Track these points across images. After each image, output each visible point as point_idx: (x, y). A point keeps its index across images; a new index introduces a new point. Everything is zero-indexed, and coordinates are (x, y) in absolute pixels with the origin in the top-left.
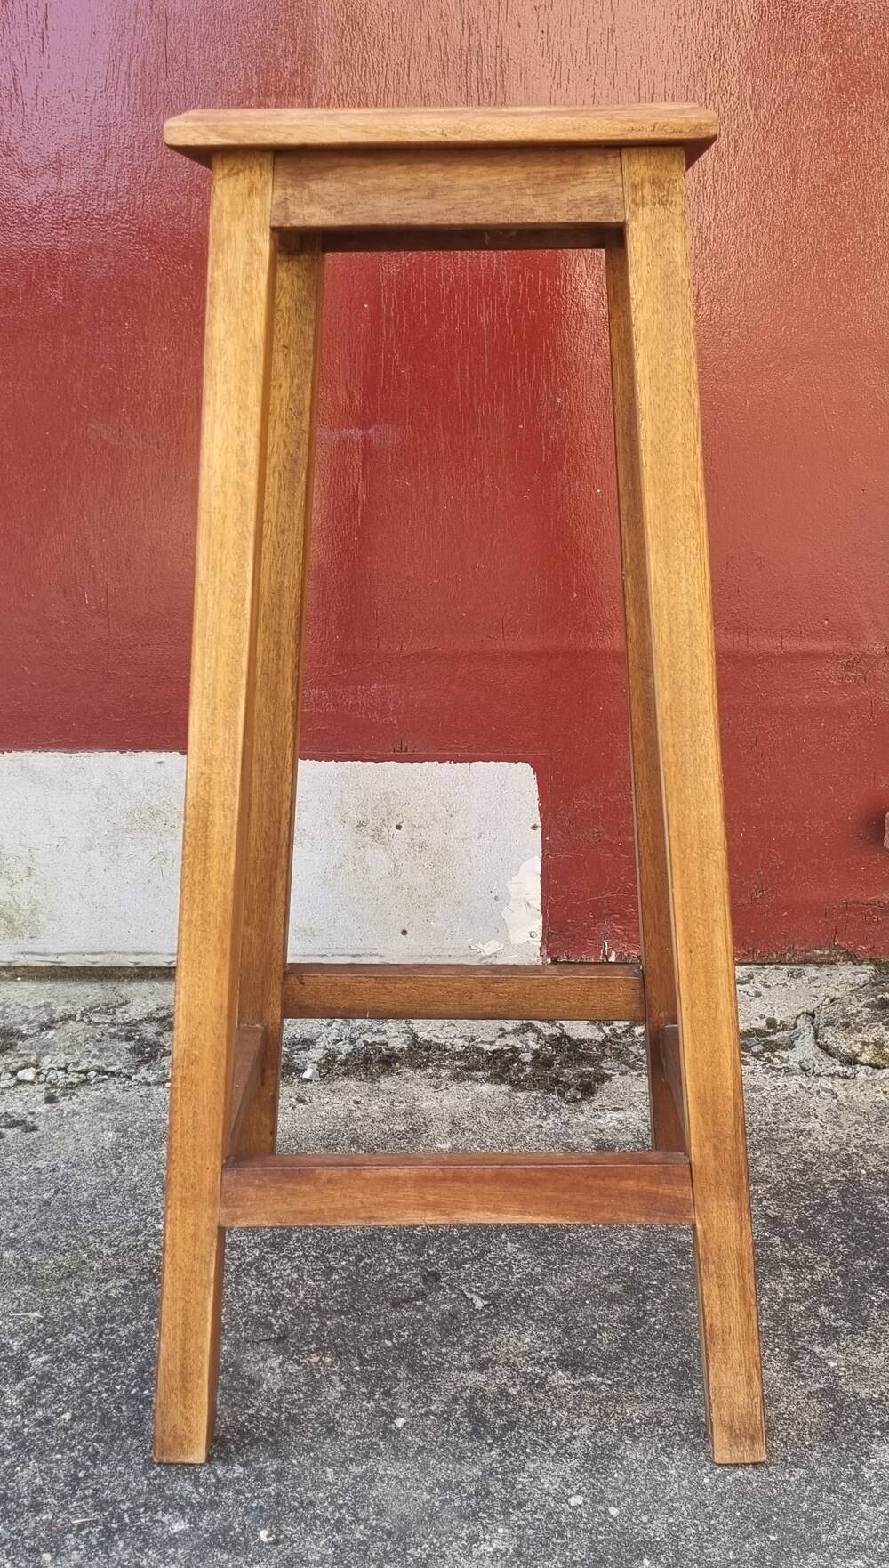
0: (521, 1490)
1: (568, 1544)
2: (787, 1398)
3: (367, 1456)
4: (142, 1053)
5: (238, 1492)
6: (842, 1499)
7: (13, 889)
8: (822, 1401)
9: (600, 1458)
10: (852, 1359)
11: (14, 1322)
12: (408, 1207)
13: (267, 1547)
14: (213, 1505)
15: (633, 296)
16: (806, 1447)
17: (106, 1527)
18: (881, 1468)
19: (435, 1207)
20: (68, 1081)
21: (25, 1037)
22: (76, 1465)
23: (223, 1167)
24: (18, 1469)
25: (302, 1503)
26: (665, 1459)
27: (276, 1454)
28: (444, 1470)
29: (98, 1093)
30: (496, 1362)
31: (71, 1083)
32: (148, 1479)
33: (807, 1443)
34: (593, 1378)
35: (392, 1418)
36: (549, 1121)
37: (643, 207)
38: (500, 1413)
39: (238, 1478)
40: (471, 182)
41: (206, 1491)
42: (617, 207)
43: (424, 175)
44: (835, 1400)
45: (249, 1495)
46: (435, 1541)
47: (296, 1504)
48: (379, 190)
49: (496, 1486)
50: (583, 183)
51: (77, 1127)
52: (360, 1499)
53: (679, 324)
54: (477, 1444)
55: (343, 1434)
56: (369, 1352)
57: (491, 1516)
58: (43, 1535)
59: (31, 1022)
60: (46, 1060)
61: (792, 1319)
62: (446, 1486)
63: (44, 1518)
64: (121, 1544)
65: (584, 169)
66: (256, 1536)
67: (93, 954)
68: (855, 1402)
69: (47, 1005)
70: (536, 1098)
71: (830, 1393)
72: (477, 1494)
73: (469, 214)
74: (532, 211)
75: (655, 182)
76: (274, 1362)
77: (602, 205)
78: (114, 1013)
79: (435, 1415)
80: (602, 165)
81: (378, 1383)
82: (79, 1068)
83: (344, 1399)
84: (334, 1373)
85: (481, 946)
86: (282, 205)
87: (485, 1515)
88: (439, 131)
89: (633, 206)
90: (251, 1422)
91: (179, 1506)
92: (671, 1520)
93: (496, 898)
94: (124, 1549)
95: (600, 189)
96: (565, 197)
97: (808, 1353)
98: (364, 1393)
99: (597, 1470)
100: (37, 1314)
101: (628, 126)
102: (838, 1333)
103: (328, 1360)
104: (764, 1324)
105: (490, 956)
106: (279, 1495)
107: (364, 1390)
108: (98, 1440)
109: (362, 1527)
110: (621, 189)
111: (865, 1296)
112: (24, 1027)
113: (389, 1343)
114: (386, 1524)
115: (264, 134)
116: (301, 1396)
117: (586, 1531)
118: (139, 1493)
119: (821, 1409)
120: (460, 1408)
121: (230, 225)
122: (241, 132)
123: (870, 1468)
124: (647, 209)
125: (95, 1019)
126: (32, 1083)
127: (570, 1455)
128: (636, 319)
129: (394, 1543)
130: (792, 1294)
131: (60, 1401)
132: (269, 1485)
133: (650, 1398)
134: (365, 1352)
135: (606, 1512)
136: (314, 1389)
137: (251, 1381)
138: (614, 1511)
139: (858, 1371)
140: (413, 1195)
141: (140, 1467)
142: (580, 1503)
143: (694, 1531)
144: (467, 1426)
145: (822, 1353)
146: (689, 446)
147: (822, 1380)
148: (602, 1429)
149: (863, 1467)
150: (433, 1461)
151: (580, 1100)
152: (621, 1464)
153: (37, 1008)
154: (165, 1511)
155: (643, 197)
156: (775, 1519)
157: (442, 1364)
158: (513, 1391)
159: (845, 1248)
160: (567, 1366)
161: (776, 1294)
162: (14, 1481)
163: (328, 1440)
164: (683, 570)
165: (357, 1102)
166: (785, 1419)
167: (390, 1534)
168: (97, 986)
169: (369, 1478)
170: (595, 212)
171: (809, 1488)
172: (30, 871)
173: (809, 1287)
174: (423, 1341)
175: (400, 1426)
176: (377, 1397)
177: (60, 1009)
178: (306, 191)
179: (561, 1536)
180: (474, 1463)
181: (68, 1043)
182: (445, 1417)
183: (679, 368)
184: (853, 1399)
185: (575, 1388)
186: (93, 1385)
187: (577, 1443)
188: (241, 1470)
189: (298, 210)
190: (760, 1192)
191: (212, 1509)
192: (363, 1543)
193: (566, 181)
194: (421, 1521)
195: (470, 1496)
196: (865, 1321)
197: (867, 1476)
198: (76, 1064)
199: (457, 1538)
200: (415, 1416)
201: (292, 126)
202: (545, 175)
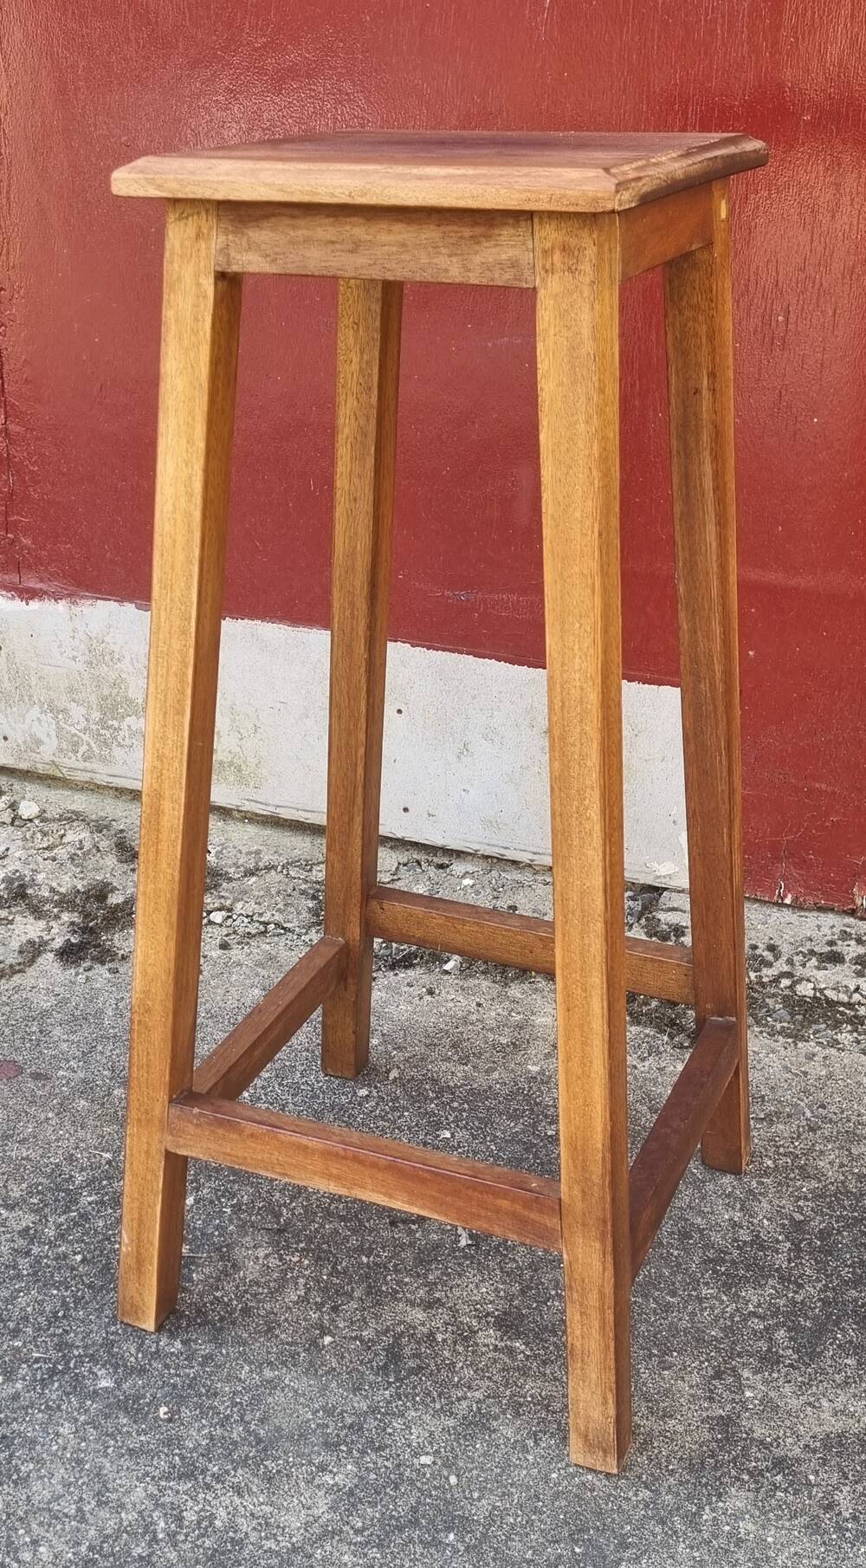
0: (390, 1434)
1: (397, 1497)
2: (682, 1416)
3: (284, 1363)
4: (318, 916)
5: (167, 1366)
6: (666, 1533)
7: (243, 742)
8: (713, 1429)
9: (478, 1423)
10: (772, 1394)
11: (89, 1158)
12: (315, 1173)
13: (161, 1423)
14: (142, 1371)
15: (539, 366)
16: (667, 1471)
17: (54, 1366)
18: (723, 1513)
19: (337, 1178)
20: (247, 930)
21: (230, 880)
22: (64, 1304)
23: (170, 1101)
24: (22, 1294)
25: (208, 1391)
26: (531, 1443)
27: (214, 1340)
28: (337, 1394)
29: (268, 947)
30: (443, 1305)
31: (249, 933)
32: (107, 1333)
33: (671, 1467)
34: (518, 1344)
35: (324, 1331)
36: (647, 1063)
37: (553, 273)
38: (417, 1356)
39: (172, 1353)
40: (391, 238)
41: (143, 1357)
42: (527, 273)
43: (348, 228)
44: (727, 1432)
45: (172, 1371)
46: (291, 1459)
47: (204, 1391)
48: (307, 241)
49: (371, 1423)
50: (496, 245)
51: (234, 977)
52: (256, 1401)
53: (583, 399)
54: (380, 1379)
55: (277, 1336)
56: (344, 1264)
57: (350, 1452)
58: (7, 1359)
59: (239, 867)
60: (239, 905)
61: (743, 1335)
62: (329, 1412)
63: (16, 1344)
64: (56, 1385)
65: (497, 232)
66: (157, 1409)
67: (305, 811)
68: (745, 1439)
69: (258, 852)
70: (647, 1035)
71: (726, 1423)
72: (351, 1426)
73: (389, 270)
74: (447, 271)
75: (565, 249)
76: (261, 1253)
77: (512, 270)
78: (310, 870)
79: (362, 1341)
80: (514, 227)
81: (333, 1297)
82: (262, 920)
83: (297, 1304)
84: (304, 1276)
85: (656, 865)
86: (225, 250)
87: (345, 1449)
88: (347, 193)
89: (543, 272)
90: (212, 1304)
91: (116, 1364)
92: (498, 1504)
93: (674, 822)
94: (57, 1390)
95: (511, 253)
96: (478, 259)
97: (735, 1376)
98: (316, 1303)
99: (465, 1436)
100: (108, 1156)
101: (525, 196)
102: (778, 1363)
103: (306, 1262)
104: (713, 1333)
105: (664, 877)
106: (195, 1378)
107: (319, 1300)
108: (90, 1286)
109: (241, 1428)
110: (531, 255)
111: (833, 1330)
112: (232, 870)
113: (365, 1259)
114: (262, 1432)
115: (195, 189)
116: (266, 1291)
117: (420, 1490)
118: (94, 1344)
119: (707, 1436)
120: (387, 1340)
121: (180, 267)
122: (175, 186)
123: (713, 1510)
124: (556, 277)
125: (292, 873)
126: (221, 925)
127: (452, 1413)
128: (542, 389)
129: (258, 1451)
130: (763, 1308)
131: (83, 1241)
132: (193, 1367)
133: (556, 1379)
134: (341, 1263)
135: (447, 1478)
136: (279, 1287)
137: (234, 1266)
138: (453, 1480)
139: (769, 1407)
140: (319, 1165)
141: (107, 1320)
142: (429, 1463)
143: (512, 1520)
144: (381, 1359)
145: (748, 1379)
146: (588, 523)
147: (728, 1407)
148: (494, 1397)
149: (707, 1508)
150: (334, 1385)
151: (686, 1047)
152: (490, 1436)
153: (249, 853)
154: (104, 1366)
155: (553, 264)
156: (592, 1532)
157: (397, 1292)
158: (439, 1337)
159: (848, 1272)
160: (502, 1326)
161: (747, 1304)
162: (13, 1304)
163: (262, 1339)
164: (577, 647)
165: (479, 1005)
166: (666, 1437)
167: (259, 1441)
168: (308, 839)
169: (272, 1385)
170: (507, 276)
171: (643, 1512)
172: (256, 728)
173: (784, 1305)
174: (396, 1265)
175: (326, 1343)
176: (324, 1309)
177: (266, 859)
178: (245, 239)
179: (396, 1488)
180: (366, 1397)
181: (262, 893)
182: (368, 1345)
183: (581, 445)
184: (744, 1435)
185: (496, 1349)
186: (114, 1234)
187: (464, 1404)
188: (180, 1346)
189: (239, 257)
190: (804, 1189)
191: (139, 1375)
192: (235, 1443)
193: (478, 243)
194: (290, 1437)
195: (344, 1427)
196: (814, 1356)
197: (705, 1517)
198: (261, 915)
199: (310, 1463)
200: (345, 1338)
201: (218, 182)
202: (459, 235)
